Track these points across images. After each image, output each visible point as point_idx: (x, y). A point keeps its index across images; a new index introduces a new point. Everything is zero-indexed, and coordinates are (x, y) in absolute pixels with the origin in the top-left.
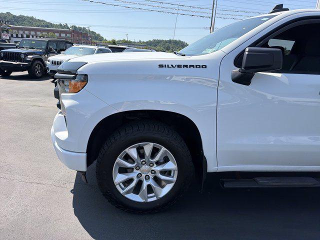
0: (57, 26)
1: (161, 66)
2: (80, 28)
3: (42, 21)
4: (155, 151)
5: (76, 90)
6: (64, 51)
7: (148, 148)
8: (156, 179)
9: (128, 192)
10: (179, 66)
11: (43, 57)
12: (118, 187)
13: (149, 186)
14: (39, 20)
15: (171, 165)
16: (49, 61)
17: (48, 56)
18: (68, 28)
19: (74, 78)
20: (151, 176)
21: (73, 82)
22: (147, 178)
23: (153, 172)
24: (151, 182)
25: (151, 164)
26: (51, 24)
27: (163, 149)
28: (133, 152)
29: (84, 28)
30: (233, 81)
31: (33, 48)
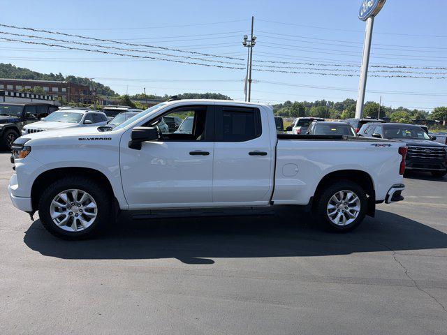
0: (46, 77)
1: (80, 139)
2: (80, 79)
3: (25, 70)
4: (80, 196)
5: (24, 156)
6: (45, 117)
7: (75, 193)
8: (84, 216)
9: (63, 225)
10: (92, 139)
11: (18, 125)
12: (55, 221)
13: (78, 220)
14: (19, 68)
15: (93, 205)
16: (25, 130)
17: (25, 124)
18: (63, 79)
19: (22, 149)
20: (80, 214)
21: (22, 151)
22: (77, 215)
23: (81, 211)
24: (79, 218)
25: (78, 205)
26: (38, 74)
27: (85, 193)
28: (64, 196)
29: (87, 79)
30: (130, 147)
31: (5, 115)
